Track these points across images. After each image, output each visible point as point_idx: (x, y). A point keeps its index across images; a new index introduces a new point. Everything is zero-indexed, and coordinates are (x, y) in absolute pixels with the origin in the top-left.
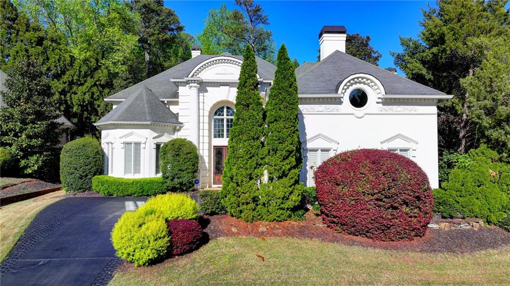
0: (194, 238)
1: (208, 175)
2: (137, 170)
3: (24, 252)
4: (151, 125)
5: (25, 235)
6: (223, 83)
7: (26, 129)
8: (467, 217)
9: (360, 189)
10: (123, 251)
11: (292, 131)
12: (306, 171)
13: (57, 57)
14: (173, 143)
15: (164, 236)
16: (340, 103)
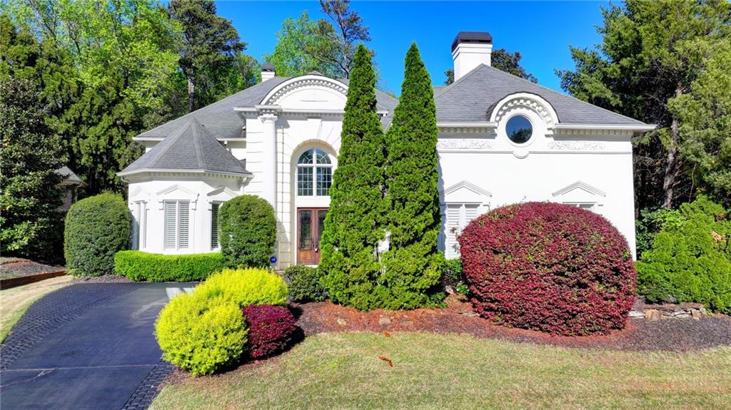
0: (284, 332)
1: (289, 250)
2: (184, 242)
3: (12, 359)
4: (204, 174)
5: (13, 334)
6: (312, 114)
7: (11, 182)
8: (683, 301)
9: (531, 258)
10: (175, 351)
11: (428, 171)
12: (444, 237)
13: (58, 83)
14: (238, 202)
15: (239, 329)
16: (493, 136)
